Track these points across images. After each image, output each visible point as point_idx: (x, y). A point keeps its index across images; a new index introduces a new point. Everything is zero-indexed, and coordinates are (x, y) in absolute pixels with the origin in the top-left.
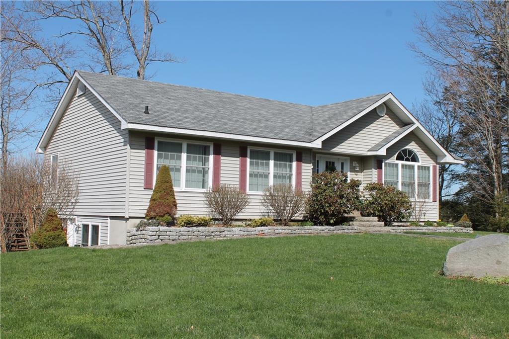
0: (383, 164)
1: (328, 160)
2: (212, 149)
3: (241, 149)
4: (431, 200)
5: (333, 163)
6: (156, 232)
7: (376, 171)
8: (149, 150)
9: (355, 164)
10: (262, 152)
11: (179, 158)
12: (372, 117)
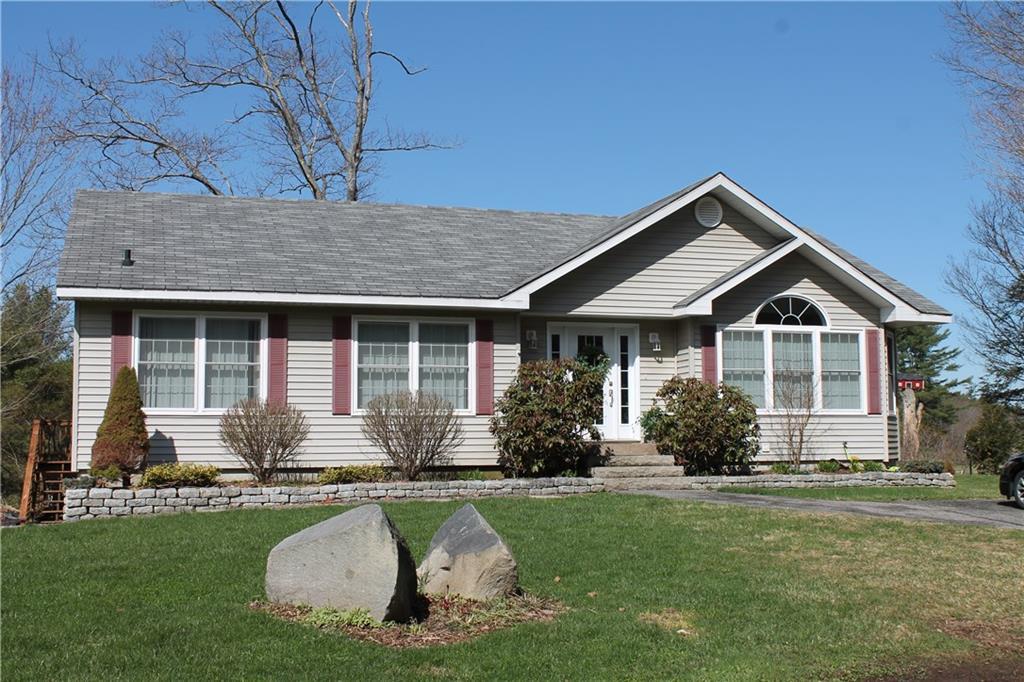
0: (719, 335)
1: (585, 333)
2: (264, 327)
3: (336, 323)
4: (864, 409)
5: (599, 340)
6: (82, 499)
7: (699, 350)
8: (119, 337)
9: (654, 338)
10: (391, 326)
11: (190, 349)
12: (679, 229)
